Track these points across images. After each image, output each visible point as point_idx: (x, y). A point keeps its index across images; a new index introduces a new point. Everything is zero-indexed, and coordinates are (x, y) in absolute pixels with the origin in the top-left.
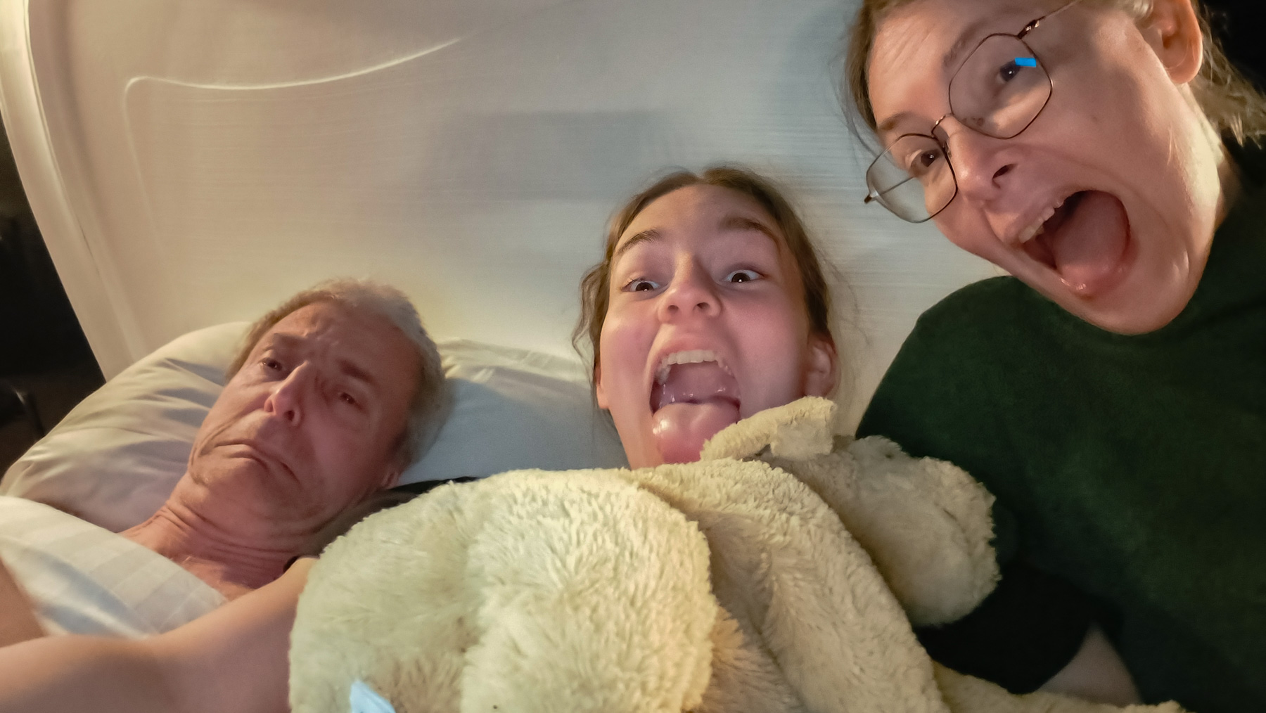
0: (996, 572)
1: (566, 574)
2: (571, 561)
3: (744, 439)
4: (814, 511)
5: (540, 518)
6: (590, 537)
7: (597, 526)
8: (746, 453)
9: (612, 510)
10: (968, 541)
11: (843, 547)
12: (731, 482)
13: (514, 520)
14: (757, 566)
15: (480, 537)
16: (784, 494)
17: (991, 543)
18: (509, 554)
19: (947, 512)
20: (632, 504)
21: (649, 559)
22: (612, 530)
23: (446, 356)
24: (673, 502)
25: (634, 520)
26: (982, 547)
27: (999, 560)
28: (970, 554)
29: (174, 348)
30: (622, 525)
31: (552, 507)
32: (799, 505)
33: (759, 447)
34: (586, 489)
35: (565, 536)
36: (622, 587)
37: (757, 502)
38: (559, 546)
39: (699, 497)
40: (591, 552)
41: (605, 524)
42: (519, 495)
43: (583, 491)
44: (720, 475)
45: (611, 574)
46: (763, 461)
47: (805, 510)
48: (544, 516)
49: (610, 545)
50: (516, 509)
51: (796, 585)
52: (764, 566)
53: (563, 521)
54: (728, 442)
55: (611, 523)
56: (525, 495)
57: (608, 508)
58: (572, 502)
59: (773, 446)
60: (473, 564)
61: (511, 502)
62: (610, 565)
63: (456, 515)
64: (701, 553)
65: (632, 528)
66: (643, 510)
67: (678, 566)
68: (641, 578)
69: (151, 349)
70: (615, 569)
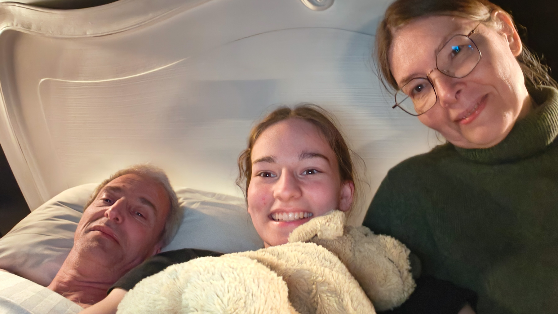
0: (413, 284)
1: (224, 306)
2: (225, 300)
3: (306, 232)
4: (335, 265)
5: (211, 281)
6: (233, 289)
7: (237, 283)
8: (306, 238)
9: (243, 275)
10: (400, 271)
11: (347, 280)
12: (300, 254)
13: (200, 282)
14: (311, 291)
15: (186, 290)
16: (323, 257)
17: (410, 271)
18: (199, 298)
19: (390, 260)
20: (253, 272)
21: (260, 296)
22: (243, 284)
23: (180, 198)
24: (273, 267)
25: (254, 280)
26: (406, 273)
27: (414, 278)
28: (401, 277)
29: (60, 197)
30: (248, 282)
31: (217, 276)
32: (329, 262)
33: (313, 235)
34: (232, 266)
35: (222, 289)
36: (248, 310)
37: (311, 262)
38: (220, 294)
39: (286, 262)
40: (234, 296)
41: (240, 282)
42: (202, 270)
43: (230, 267)
44: (295, 250)
45: (243, 305)
46: (314, 242)
47: (331, 264)
48: (213, 280)
49: (242, 292)
50: (201, 277)
51: (328, 299)
52: (314, 291)
53: (222, 282)
54: (299, 234)
55: (243, 281)
56: (204, 271)
57: (241, 275)
58: (226, 273)
59: (318, 235)
60: (184, 302)
61: (199, 274)
62: (242, 301)
63: (176, 280)
64: (284, 290)
65: (253, 283)
66: (258, 274)
67: (273, 298)
68: (257, 305)
69: (52, 197)
70: (245, 303)
